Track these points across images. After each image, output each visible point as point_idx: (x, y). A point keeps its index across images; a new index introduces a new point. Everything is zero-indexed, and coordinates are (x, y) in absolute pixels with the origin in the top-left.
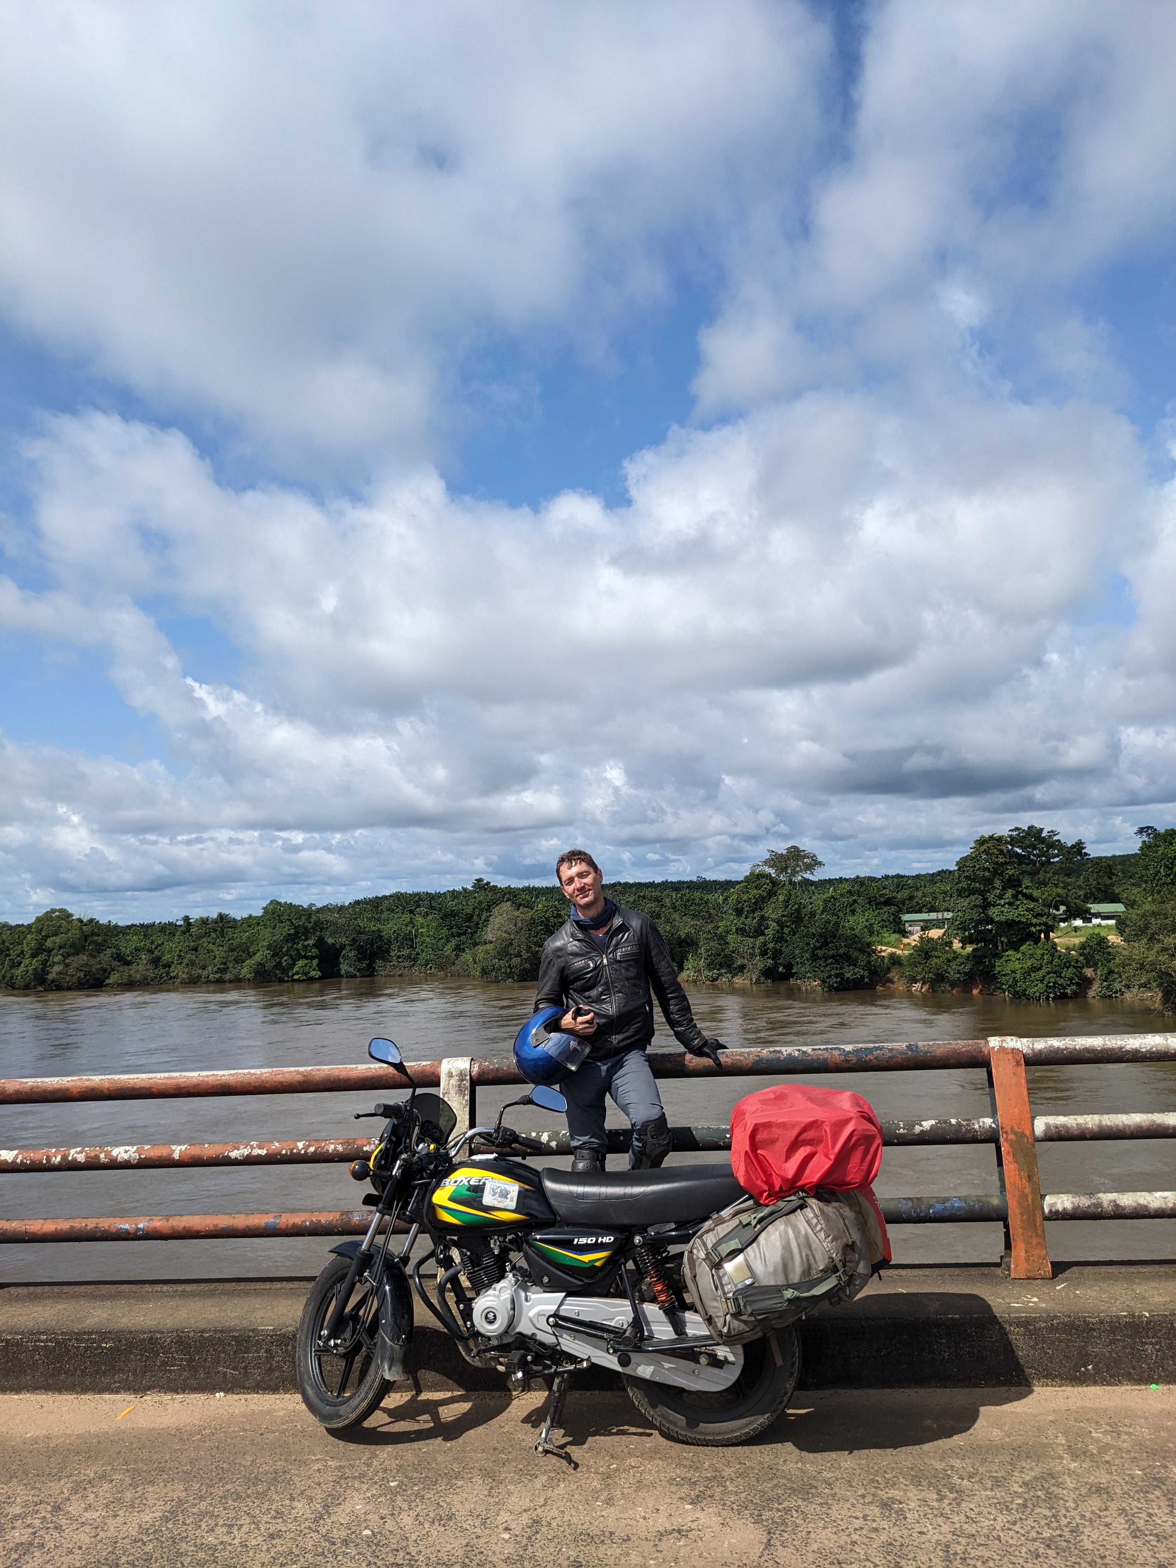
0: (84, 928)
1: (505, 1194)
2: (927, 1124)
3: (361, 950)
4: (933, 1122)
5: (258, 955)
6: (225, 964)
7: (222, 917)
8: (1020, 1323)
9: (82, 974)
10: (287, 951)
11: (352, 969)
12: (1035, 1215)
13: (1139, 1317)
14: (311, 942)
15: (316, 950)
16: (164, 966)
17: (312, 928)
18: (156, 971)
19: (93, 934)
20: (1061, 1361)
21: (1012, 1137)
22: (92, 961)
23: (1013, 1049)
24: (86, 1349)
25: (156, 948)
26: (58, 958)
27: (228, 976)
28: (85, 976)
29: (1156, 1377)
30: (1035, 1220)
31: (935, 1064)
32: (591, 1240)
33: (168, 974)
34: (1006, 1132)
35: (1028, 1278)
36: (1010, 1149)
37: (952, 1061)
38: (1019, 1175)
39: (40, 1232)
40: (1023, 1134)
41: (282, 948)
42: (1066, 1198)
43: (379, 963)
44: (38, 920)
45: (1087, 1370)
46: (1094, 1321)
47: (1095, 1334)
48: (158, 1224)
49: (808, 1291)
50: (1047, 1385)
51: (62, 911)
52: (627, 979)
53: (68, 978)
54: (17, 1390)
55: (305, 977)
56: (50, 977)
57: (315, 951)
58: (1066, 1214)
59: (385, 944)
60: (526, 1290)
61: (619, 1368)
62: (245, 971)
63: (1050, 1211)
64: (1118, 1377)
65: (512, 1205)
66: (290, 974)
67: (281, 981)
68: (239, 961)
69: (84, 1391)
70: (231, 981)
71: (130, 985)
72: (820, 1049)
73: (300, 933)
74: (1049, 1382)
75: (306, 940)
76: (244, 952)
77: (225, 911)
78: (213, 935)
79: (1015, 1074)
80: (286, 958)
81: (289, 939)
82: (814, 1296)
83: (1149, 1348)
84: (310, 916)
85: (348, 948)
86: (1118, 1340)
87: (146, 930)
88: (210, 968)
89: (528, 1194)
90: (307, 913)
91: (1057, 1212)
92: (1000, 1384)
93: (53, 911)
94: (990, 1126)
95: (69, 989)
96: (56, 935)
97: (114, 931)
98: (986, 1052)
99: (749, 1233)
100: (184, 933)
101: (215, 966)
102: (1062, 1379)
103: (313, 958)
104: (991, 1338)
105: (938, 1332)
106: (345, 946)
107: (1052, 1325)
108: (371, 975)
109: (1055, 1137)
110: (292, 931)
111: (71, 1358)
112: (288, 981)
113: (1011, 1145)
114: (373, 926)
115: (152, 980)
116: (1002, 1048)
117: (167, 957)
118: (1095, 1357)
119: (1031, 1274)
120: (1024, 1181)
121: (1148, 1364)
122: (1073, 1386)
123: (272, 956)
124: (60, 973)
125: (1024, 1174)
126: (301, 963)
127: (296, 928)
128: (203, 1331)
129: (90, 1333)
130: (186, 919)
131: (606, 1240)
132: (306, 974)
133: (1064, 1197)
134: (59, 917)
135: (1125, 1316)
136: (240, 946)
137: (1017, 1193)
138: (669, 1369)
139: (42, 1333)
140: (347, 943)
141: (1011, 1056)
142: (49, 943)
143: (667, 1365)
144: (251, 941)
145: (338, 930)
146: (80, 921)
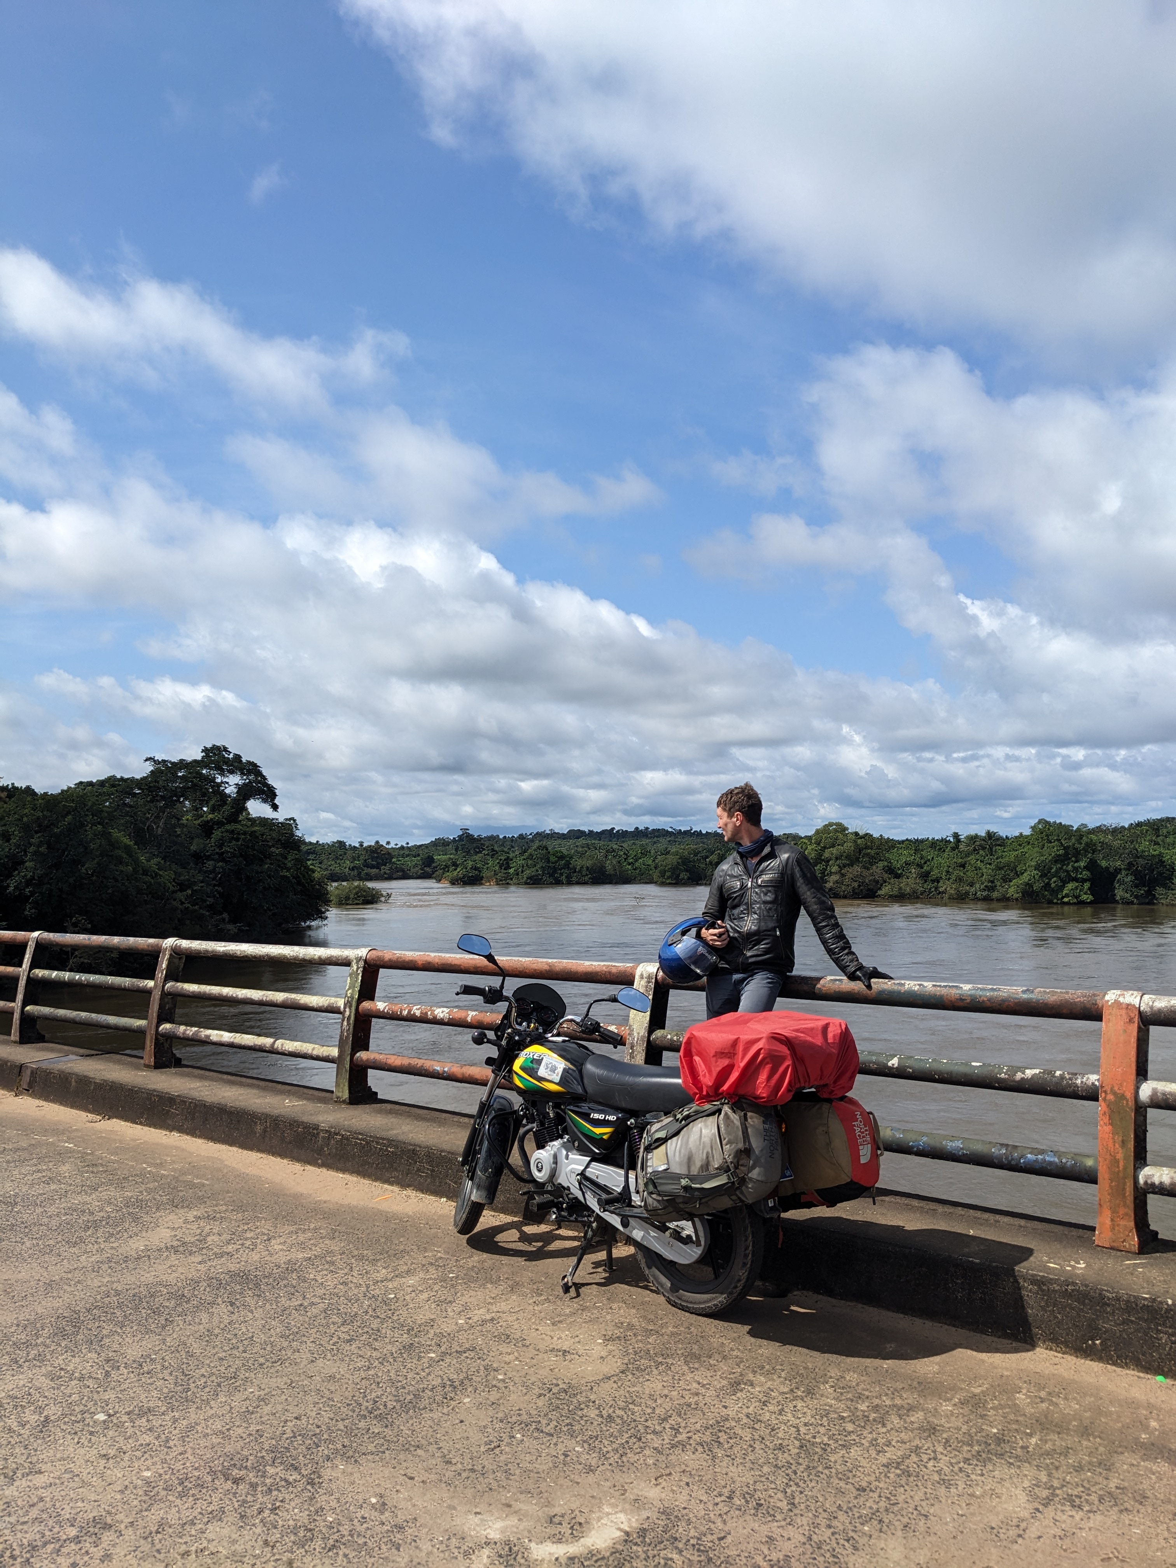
0: (859, 841)
1: (553, 1070)
2: (1029, 1073)
3: (1138, 875)
4: (1037, 1071)
5: (1025, 874)
6: (992, 882)
7: (990, 835)
8: (1035, 1281)
9: (856, 885)
10: (1057, 872)
11: (1128, 895)
12: (1125, 1184)
13: (1161, 1303)
14: (1082, 864)
15: (1088, 873)
16: (933, 881)
17: (1084, 849)
18: (925, 886)
19: (867, 847)
20: (1069, 1328)
21: (1110, 1097)
22: (866, 873)
23: (1128, 1005)
24: (380, 1149)
25: (925, 863)
26: (835, 869)
27: (995, 895)
28: (859, 886)
29: (1166, 1370)
30: (1124, 1189)
31: (1048, 1012)
32: (601, 1117)
33: (936, 888)
34: (1105, 1092)
35: (1112, 1248)
36: (1107, 1110)
37: (1065, 1011)
38: (1113, 1139)
39: (393, 1065)
40: (1123, 1097)
41: (1051, 868)
42: (1166, 1172)
43: (1160, 890)
44: (818, 832)
45: (1095, 1344)
46: (1110, 1295)
47: (1108, 1309)
48: (456, 1069)
49: (701, 1184)
50: (1051, 1349)
51: (839, 824)
52: (765, 902)
53: (843, 888)
54: (343, 1170)
55: (1075, 900)
56: (829, 885)
57: (1086, 874)
58: (1163, 1188)
59: (1168, 870)
60: (568, 1150)
61: (621, 1228)
62: (1012, 890)
63: (1146, 1183)
64: (1126, 1359)
65: (557, 1079)
66: (1060, 896)
67: (1050, 902)
68: (1006, 880)
69: (376, 1180)
70: (998, 900)
71: (901, 898)
72: (940, 986)
73: (1068, 855)
74: (1054, 1346)
75: (1077, 861)
76: (1011, 871)
77: (993, 829)
78: (981, 852)
79: (1125, 1031)
80: (1055, 879)
81: (1057, 860)
82: (703, 1189)
83: (1164, 1337)
84: (1081, 836)
85: (1123, 872)
86: (1132, 1322)
87: (916, 845)
88: (978, 886)
89: (570, 1071)
90: (1081, 833)
91: (1153, 1184)
92: (1006, 1336)
93: (831, 824)
94: (1093, 1084)
95: (845, 897)
96: (833, 846)
97: (889, 845)
98: (1100, 1005)
99: (678, 1126)
100: (953, 849)
101: (982, 883)
102: (1067, 1346)
103: (1084, 881)
104: (1004, 1289)
105: (955, 1272)
106: (1120, 870)
107: (1066, 1290)
108: (1151, 903)
109: (1163, 1104)
110: (1061, 852)
111: (372, 1155)
112: (1057, 903)
113: (1108, 1106)
114: (1154, 851)
115: (922, 894)
116: (1117, 1002)
117: (935, 873)
118: (1105, 1332)
119: (1115, 1244)
120: (1117, 1146)
121: (1160, 1354)
122: (1077, 1357)
123: (1040, 876)
124: (837, 882)
125: (1119, 1139)
126: (1071, 886)
127: (1065, 848)
128: (442, 1151)
129: (383, 1139)
130: (956, 836)
131: (612, 1118)
132: (1077, 897)
133: (1166, 1170)
134: (836, 831)
135: (1145, 1299)
136: (1008, 865)
137: (1108, 1157)
138: (653, 1237)
139: (360, 1134)
140: (1123, 867)
141: (1124, 1012)
142: (827, 854)
143: (652, 1234)
144: (1020, 859)
145: (1110, 851)
146: (856, 834)
